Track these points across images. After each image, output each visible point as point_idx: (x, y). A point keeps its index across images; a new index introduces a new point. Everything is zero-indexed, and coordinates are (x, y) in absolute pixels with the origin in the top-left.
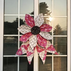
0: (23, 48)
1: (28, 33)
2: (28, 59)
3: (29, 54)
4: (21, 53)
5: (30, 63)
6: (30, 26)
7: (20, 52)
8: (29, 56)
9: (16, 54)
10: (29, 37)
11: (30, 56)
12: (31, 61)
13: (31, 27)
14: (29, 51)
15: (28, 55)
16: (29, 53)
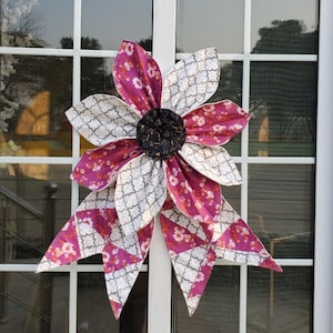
0: (87, 222)
1: (120, 144)
2: (110, 287)
3: (117, 262)
4: (72, 251)
5: (120, 310)
6: (133, 106)
7: (68, 249)
8: (116, 269)
9: (45, 258)
10: (121, 161)
11: (122, 272)
12: (124, 301)
13: (138, 113)
14: (119, 245)
15: (109, 265)
16: (114, 252)
